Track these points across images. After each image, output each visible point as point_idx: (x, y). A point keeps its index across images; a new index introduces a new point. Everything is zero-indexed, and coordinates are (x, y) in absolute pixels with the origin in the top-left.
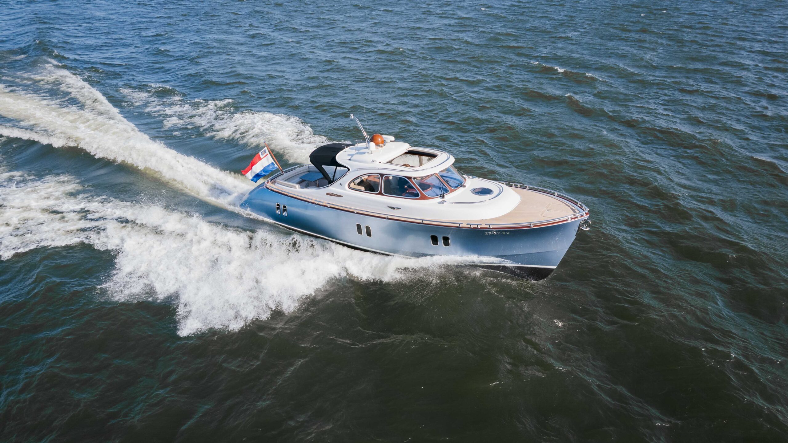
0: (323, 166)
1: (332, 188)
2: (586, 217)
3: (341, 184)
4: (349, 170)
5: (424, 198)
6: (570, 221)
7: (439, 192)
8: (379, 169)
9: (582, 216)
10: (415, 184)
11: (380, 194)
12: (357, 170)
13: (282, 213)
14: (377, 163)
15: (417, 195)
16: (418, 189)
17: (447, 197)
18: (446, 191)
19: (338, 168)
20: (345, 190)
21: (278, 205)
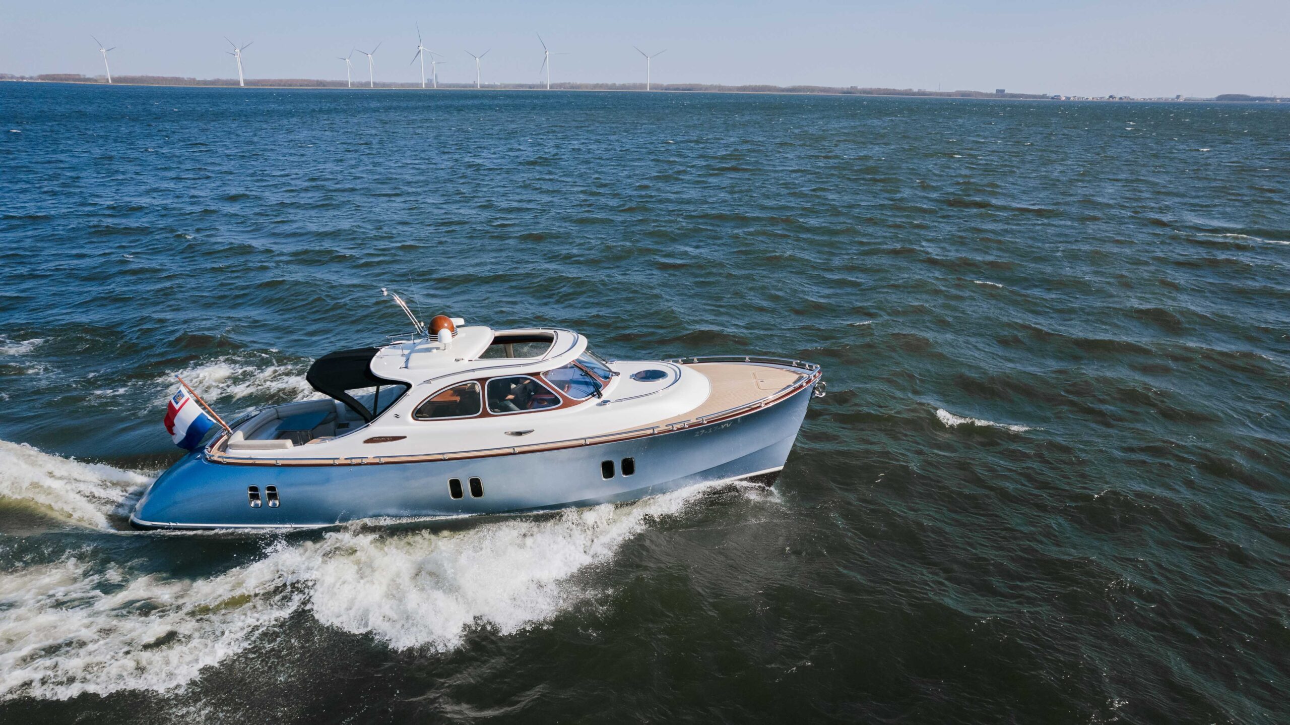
0: (346, 392)
3: (397, 416)
4: (407, 385)
5: (568, 403)
6: (806, 386)
7: (589, 389)
8: (473, 370)
10: (547, 383)
11: (485, 415)
12: (425, 383)
13: (267, 503)
14: (466, 361)
15: (556, 401)
16: (555, 390)
19: (382, 388)
20: (407, 423)
21: (256, 487)
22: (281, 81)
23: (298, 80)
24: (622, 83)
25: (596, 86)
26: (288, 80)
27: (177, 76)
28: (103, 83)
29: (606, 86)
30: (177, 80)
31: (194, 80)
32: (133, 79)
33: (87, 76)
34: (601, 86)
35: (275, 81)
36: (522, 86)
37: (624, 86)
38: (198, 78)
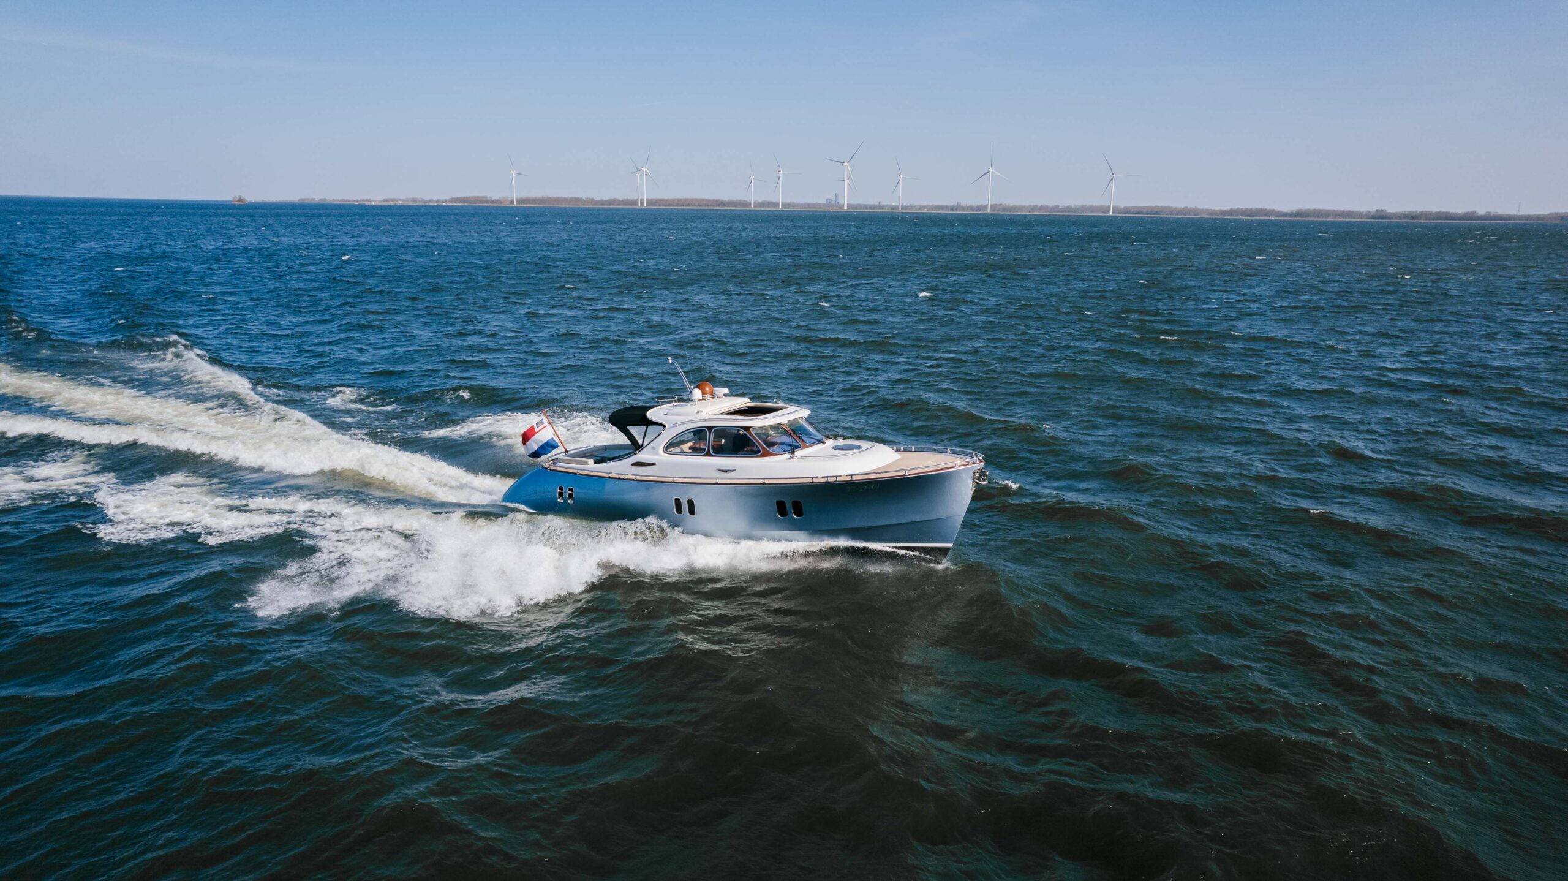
0: (629, 428)
1: (640, 456)
2: (981, 465)
3: (653, 449)
4: (664, 426)
6: (958, 468)
7: (788, 448)
9: (975, 463)
12: (675, 425)
13: (565, 501)
14: (704, 413)
15: (757, 452)
17: (798, 453)
18: (798, 447)
19: (650, 427)
21: (561, 488)
22: (679, 200)
23: (696, 200)
24: (1066, 205)
25: (1034, 208)
26: (686, 200)
27: (576, 196)
28: (507, 204)
29: (1047, 208)
30: (577, 200)
31: (592, 200)
32: (535, 201)
33: (493, 198)
34: (1041, 208)
35: (673, 200)
36: (942, 207)
37: (1069, 209)
38: (597, 198)
